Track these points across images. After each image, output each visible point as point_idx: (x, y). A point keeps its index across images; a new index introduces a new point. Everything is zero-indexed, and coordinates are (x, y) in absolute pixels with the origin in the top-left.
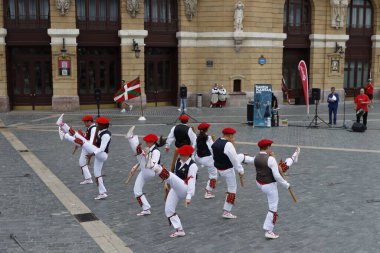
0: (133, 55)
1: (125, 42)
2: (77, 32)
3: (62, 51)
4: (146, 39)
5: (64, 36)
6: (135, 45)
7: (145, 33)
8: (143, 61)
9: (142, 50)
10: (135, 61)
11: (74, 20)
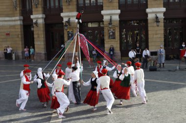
0: (155, 24)
1: (150, 17)
2: (119, 11)
3: (109, 24)
4: (165, 14)
5: (111, 15)
6: (157, 18)
7: (164, 9)
8: (163, 28)
9: (162, 21)
10: (157, 28)
11: (117, 4)
